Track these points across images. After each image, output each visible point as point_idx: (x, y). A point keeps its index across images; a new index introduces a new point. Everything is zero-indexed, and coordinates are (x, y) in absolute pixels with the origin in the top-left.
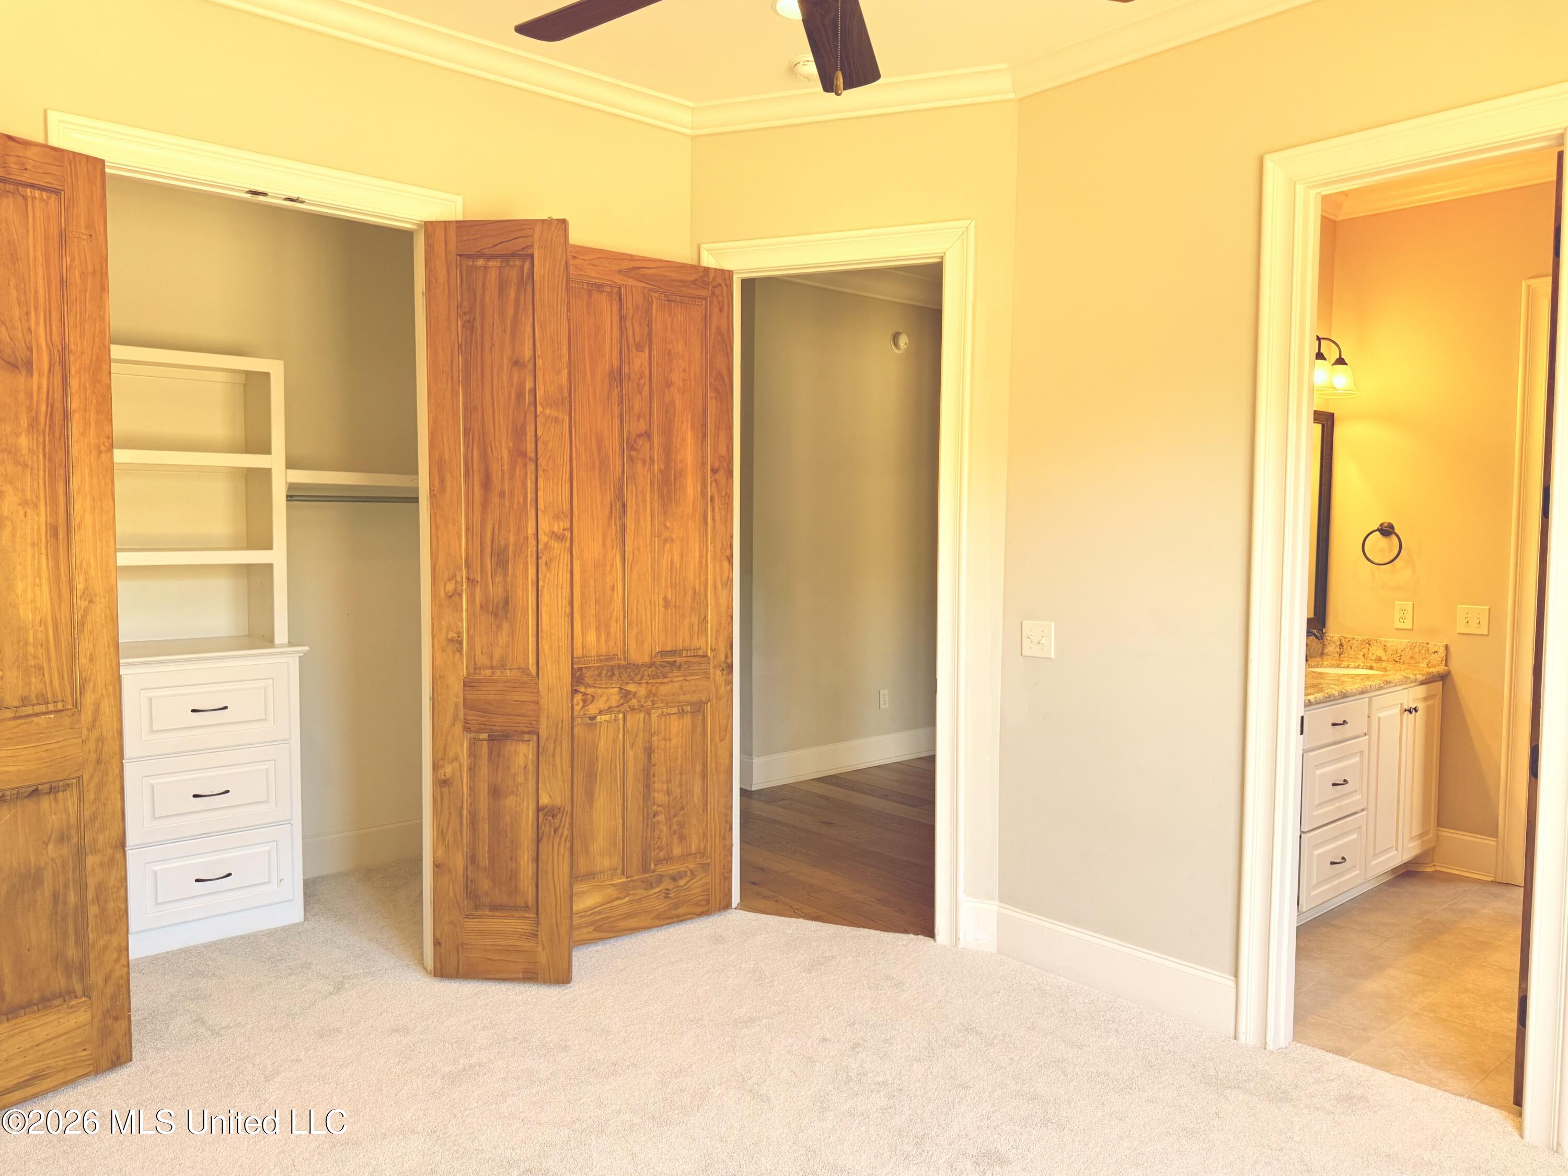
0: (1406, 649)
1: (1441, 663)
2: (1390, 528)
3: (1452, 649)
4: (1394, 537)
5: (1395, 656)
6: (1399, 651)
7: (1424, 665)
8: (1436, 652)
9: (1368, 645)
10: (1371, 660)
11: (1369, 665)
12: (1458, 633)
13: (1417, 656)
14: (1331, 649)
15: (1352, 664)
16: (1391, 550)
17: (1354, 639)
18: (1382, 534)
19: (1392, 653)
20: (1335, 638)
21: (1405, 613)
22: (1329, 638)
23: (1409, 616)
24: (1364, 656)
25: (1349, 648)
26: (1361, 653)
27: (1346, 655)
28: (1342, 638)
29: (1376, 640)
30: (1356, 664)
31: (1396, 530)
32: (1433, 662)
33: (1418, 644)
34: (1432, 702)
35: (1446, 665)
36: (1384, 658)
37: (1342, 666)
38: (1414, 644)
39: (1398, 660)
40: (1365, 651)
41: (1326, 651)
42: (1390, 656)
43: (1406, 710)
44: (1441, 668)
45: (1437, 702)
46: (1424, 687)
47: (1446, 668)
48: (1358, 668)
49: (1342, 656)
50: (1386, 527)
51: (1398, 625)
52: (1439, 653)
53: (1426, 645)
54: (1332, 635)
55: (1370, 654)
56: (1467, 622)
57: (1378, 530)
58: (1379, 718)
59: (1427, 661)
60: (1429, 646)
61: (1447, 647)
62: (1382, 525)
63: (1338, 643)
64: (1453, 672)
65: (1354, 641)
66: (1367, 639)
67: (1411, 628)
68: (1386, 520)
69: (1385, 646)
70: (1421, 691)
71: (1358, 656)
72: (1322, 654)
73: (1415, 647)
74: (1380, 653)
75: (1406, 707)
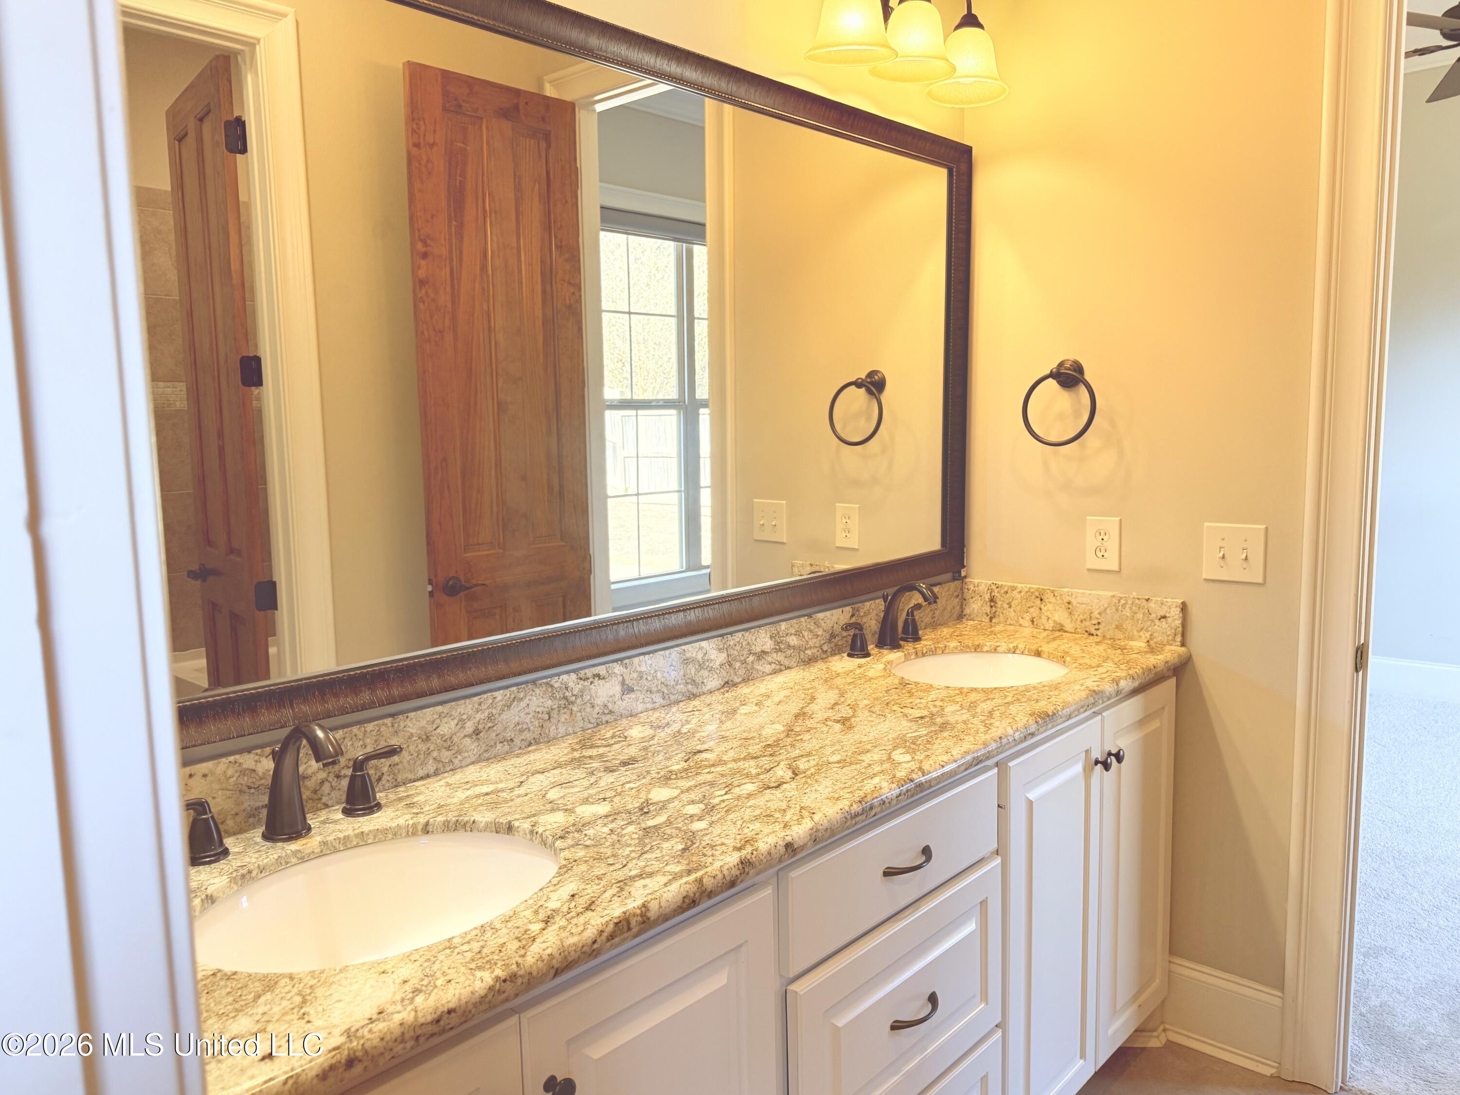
0: (1108, 611)
1: (1174, 640)
2: (1075, 371)
3: (1194, 610)
4: (1083, 390)
5: (1088, 623)
6: (1096, 614)
7: (1141, 644)
8: (1164, 617)
9: (1039, 602)
10: (1045, 630)
11: (1033, 647)
12: (1206, 580)
13: (1127, 625)
14: (976, 606)
15: (1004, 646)
16: (1077, 414)
17: (1014, 588)
18: (1060, 383)
19: (1081, 617)
20: (981, 588)
21: (1105, 538)
22: (971, 587)
23: (1112, 545)
24: (1033, 621)
25: (1006, 606)
26: (1028, 617)
27: (1002, 618)
28: (994, 587)
29: (1053, 592)
30: (1011, 646)
31: (1088, 376)
32: (1159, 638)
33: (1130, 602)
34: (1155, 725)
35: (1183, 644)
36: (1069, 627)
37: (985, 649)
38: (1122, 602)
39: (1094, 632)
40: (1034, 612)
41: (967, 611)
42: (1078, 623)
43: (1097, 762)
44: (1172, 653)
45: (1165, 723)
46: (1136, 701)
47: (1183, 649)
48: (1014, 653)
49: (994, 621)
50: (1069, 369)
51: (1093, 562)
52: (1169, 620)
53: (1145, 603)
54: (976, 581)
55: (1044, 618)
56: (1223, 557)
57: (1051, 375)
58: (1030, 803)
59: (1148, 635)
60: (1152, 605)
61: (1184, 608)
62: (1061, 364)
63: (987, 597)
64: (1197, 660)
65: (1015, 592)
66: (1038, 589)
67: (1116, 568)
68: (1070, 355)
69: (1069, 603)
70: (1131, 709)
71: (1021, 621)
72: (961, 617)
73: (1124, 605)
74: (1060, 616)
75: (1097, 754)
